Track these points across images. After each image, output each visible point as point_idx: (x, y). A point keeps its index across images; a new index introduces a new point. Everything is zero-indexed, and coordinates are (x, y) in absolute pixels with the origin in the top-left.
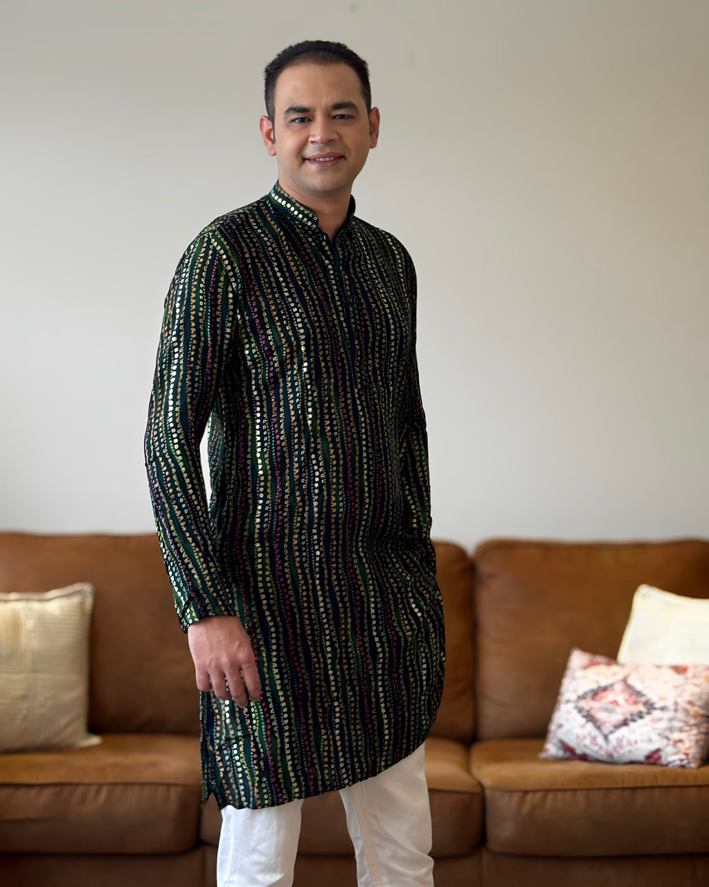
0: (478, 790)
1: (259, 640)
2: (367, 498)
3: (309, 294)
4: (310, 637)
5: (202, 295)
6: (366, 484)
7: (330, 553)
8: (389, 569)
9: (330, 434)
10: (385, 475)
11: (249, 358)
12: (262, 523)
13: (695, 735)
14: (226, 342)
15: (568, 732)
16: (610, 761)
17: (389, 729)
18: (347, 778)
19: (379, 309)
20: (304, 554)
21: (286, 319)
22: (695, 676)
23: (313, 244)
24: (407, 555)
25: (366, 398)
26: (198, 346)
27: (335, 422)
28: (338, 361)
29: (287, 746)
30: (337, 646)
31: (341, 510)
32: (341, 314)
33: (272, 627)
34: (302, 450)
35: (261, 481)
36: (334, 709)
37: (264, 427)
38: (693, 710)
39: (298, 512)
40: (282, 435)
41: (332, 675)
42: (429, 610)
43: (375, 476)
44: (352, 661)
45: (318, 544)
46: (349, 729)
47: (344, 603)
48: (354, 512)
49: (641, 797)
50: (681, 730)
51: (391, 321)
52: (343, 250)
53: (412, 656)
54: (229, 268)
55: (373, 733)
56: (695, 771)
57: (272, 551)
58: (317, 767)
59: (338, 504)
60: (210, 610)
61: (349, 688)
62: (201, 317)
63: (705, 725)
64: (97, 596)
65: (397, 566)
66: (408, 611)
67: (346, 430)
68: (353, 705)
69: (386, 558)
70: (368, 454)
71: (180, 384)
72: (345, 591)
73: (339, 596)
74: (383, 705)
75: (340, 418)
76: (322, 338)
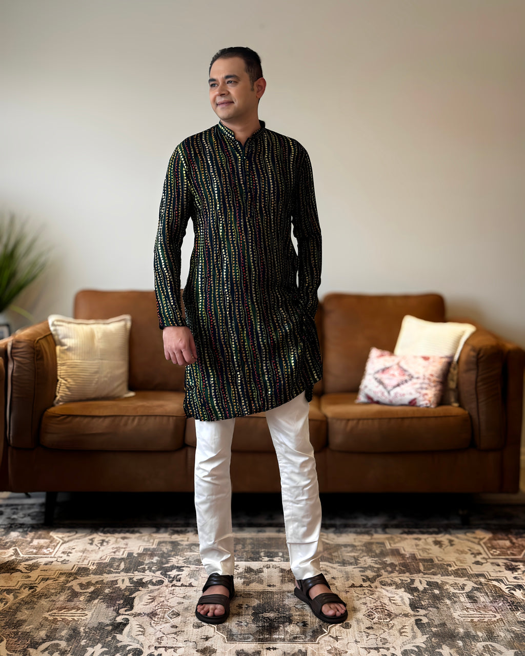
4: (223, 340)
5: (172, 173)
7: (235, 298)
9: (231, 239)
10: (264, 260)
12: (201, 284)
13: (434, 391)
14: (185, 194)
15: (370, 389)
16: (391, 404)
20: (221, 299)
22: (434, 362)
25: (253, 222)
27: (234, 234)
29: (213, 394)
30: (238, 344)
31: (238, 277)
32: (241, 180)
34: (218, 247)
35: (200, 262)
36: (237, 376)
38: (433, 379)
39: (217, 278)
41: (236, 359)
43: (258, 261)
44: (247, 352)
45: (228, 294)
47: (242, 324)
48: (246, 278)
49: (407, 423)
50: (426, 389)
53: (285, 353)
54: (183, 159)
55: (261, 390)
56: (434, 409)
57: (206, 298)
58: (230, 404)
59: (236, 274)
61: (245, 366)
63: (440, 386)
64: (133, 321)
67: (240, 238)
68: (248, 374)
70: (253, 249)
72: (243, 317)
73: (239, 320)
74: (266, 376)
75: (236, 232)
76: (227, 193)
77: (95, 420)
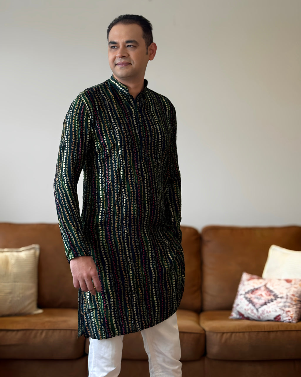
0: (203, 332)
1: (101, 268)
2: (147, 208)
3: (123, 121)
4: (123, 267)
5: (77, 121)
6: (147, 202)
7: (131, 231)
8: (159, 239)
9: (130, 181)
10: (155, 199)
11: (97, 148)
12: (101, 218)
13: (295, 309)
14: (87, 141)
15: (241, 307)
16: (259, 320)
17: (158, 307)
18: (139, 327)
19: (154, 128)
20: (120, 232)
21: (112, 132)
22: (295, 284)
23: (126, 100)
24: (168, 233)
25: (147, 166)
26: (75, 142)
27: (132, 176)
28: (134, 150)
29: (113, 313)
30: (134, 271)
31: (135, 213)
32: (137, 130)
33: (106, 262)
34: (118, 187)
35: (101, 200)
36: (133, 298)
37: (103, 177)
38: (294, 298)
39: (117, 214)
40: (110, 181)
41: (132, 283)
42: (177, 257)
43: (151, 199)
44: (141, 277)
45: (126, 227)
46: (140, 306)
47: (137, 253)
48: (141, 214)
49: (272, 335)
50: (289, 307)
51: (160, 134)
52: (139, 103)
53: (169, 276)
54: (88, 109)
55: (150, 308)
56: (295, 324)
57: (106, 230)
58: (126, 322)
59: (134, 211)
60: (79, 254)
61: (139, 289)
62: (77, 130)
63: (300, 305)
64: (41, 250)
65: (163, 237)
66: (167, 257)
67: (137, 179)
68: (141, 296)
69: (157, 234)
70: (147, 190)
71: (68, 158)
72: (138, 247)
73: (135, 250)
74: (155, 297)
75: (135, 174)
76: (127, 140)
77: (9, 333)
